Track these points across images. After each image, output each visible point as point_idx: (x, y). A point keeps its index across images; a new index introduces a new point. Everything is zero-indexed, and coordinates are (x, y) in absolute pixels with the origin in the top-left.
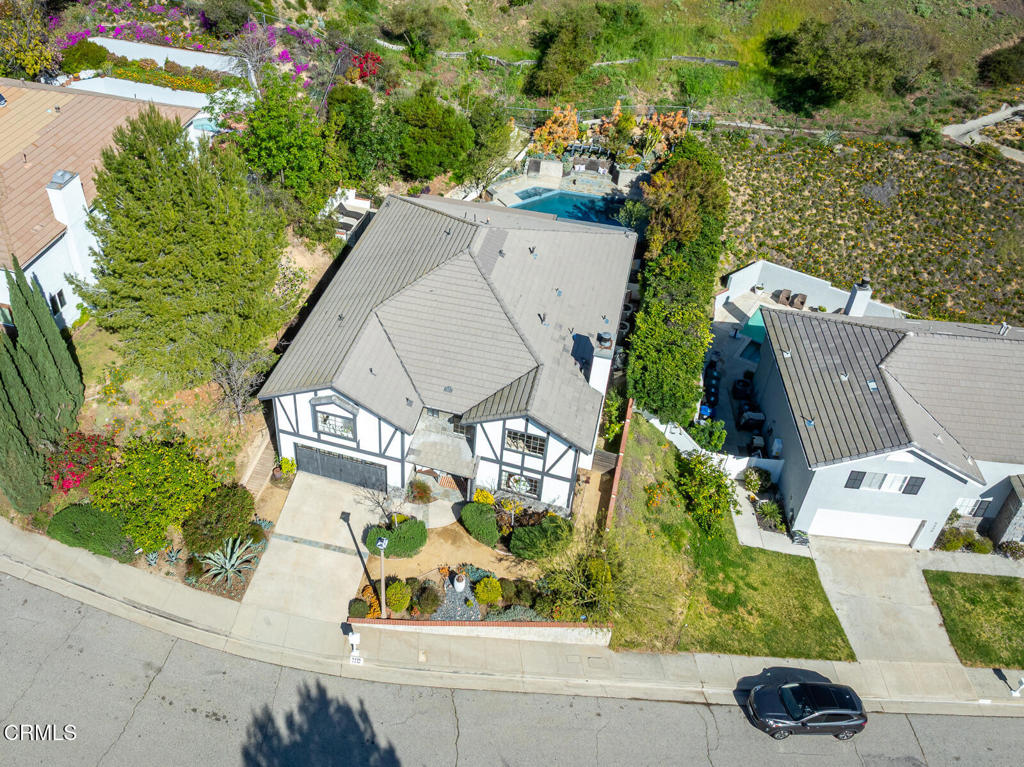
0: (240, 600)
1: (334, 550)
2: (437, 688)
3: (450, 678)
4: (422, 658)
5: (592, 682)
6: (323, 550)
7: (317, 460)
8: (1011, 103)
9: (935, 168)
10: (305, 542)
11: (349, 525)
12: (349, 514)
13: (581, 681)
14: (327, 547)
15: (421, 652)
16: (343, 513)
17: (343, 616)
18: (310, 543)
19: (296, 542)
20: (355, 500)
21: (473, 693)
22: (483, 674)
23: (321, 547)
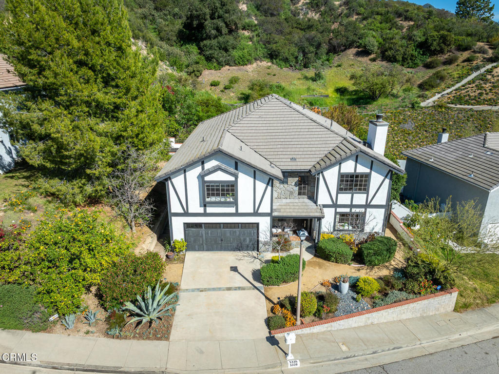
0: (167, 339)
1: (235, 290)
2: (369, 368)
3: (373, 358)
4: (344, 348)
5: (464, 335)
6: (226, 292)
7: (202, 236)
8: (439, 93)
9: (425, 114)
10: (209, 290)
11: (239, 273)
12: (237, 267)
13: (457, 336)
14: (229, 289)
15: (340, 344)
16: (231, 267)
17: (265, 332)
18: (214, 289)
19: (202, 291)
20: (237, 259)
21: (397, 364)
22: (394, 349)
23: (224, 290)
